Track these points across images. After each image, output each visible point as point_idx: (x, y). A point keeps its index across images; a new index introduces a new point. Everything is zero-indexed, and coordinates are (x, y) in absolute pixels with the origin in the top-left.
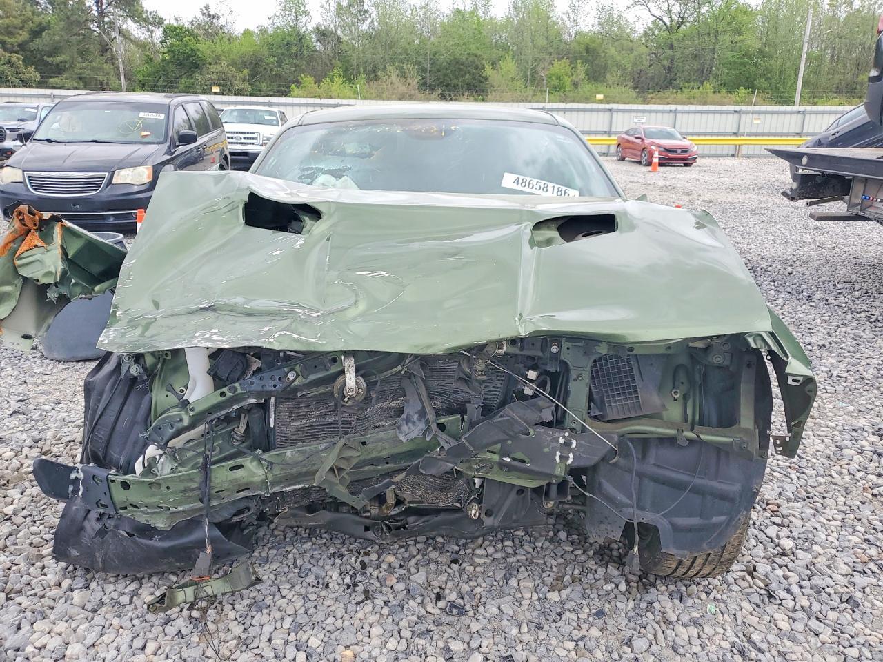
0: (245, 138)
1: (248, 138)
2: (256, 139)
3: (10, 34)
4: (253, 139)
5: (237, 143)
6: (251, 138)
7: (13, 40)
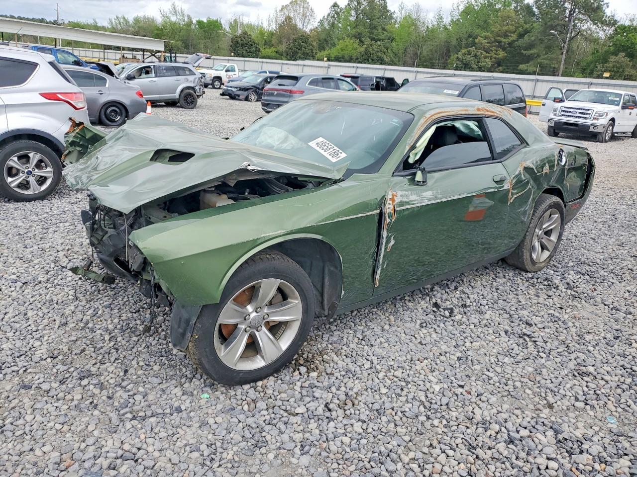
0: (580, 113)
1: (582, 113)
2: (589, 114)
3: (506, 36)
4: (587, 114)
5: (572, 116)
6: (585, 114)
7: (506, 40)
